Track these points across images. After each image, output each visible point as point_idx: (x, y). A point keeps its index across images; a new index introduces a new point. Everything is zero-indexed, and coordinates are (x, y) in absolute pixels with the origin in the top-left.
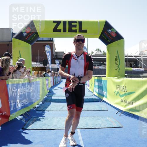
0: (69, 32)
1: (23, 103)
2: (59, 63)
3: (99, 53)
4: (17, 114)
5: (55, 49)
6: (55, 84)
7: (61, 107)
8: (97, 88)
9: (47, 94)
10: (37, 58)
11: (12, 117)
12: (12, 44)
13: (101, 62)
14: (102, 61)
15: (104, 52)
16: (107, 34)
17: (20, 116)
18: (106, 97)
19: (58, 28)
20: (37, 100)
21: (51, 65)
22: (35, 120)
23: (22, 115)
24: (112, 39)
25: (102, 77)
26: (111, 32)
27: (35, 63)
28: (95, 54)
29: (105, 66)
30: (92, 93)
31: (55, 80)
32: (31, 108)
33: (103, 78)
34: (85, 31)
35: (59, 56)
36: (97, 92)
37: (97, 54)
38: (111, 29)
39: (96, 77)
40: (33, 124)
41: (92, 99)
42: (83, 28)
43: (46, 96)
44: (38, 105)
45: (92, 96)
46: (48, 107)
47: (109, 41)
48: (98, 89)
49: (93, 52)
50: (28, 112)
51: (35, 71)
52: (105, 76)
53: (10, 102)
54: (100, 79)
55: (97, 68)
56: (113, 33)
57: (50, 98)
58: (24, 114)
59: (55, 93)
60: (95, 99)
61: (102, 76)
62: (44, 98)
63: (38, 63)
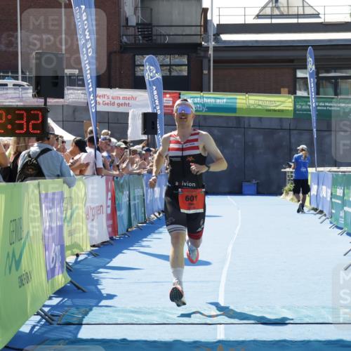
2: (159, 76)
6: (121, 229)
9: (56, 301)
21: (95, 96)
31: (123, 199)
35: (163, 31)
43: (43, 315)
57: (66, 333)
59: (110, 297)
62: (26, 329)
63: (16, 78)
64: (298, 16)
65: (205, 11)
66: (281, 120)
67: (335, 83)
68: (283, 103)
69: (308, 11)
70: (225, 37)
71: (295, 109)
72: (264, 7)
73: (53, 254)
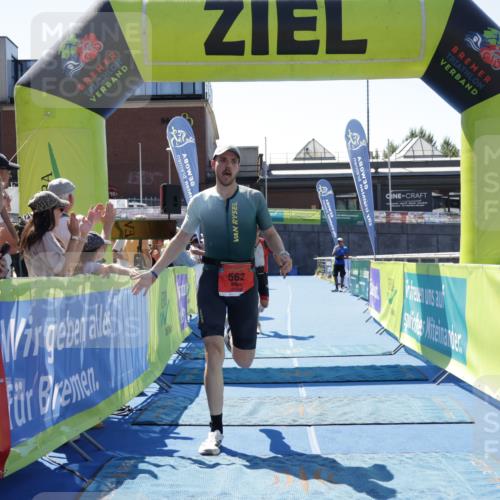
0: (281, 51)
1: (69, 392)
3: (422, 150)
4: (43, 442)
5: (218, 138)
7: (248, 407)
8: (419, 314)
9: (184, 345)
10: (130, 178)
11: (19, 456)
12: (13, 112)
13: (434, 194)
14: (441, 189)
15: (447, 143)
16: (465, 59)
17: (58, 450)
18: (463, 359)
19: (231, 36)
20: (138, 373)
22: (126, 470)
23: (64, 449)
24: (487, 79)
25: (440, 264)
26: (485, 45)
27: (125, 202)
28: (405, 157)
29: (454, 210)
30: (396, 338)
32: (106, 411)
33: (446, 270)
34: (359, 47)
36: (419, 334)
37: (414, 157)
38: (481, 33)
39: (414, 265)
40: (120, 490)
41: (396, 367)
42: (349, 34)
43: (179, 353)
44: (143, 399)
45: (396, 351)
46: (186, 408)
47: (475, 92)
48: (424, 319)
49: (395, 144)
50: (93, 430)
51: (127, 237)
52: (456, 260)
53: (9, 387)
54: (432, 273)
55: (414, 221)
56: (492, 52)
58: (76, 442)
60: (410, 368)
61: (442, 260)
62: (171, 362)
63: (139, 201)
64: (321, 159)
65: (261, 156)
66: (313, 226)
67: (346, 202)
68: (313, 215)
69: (328, 155)
70: (274, 173)
71: (322, 219)
72: (300, 153)
73: (183, 314)
